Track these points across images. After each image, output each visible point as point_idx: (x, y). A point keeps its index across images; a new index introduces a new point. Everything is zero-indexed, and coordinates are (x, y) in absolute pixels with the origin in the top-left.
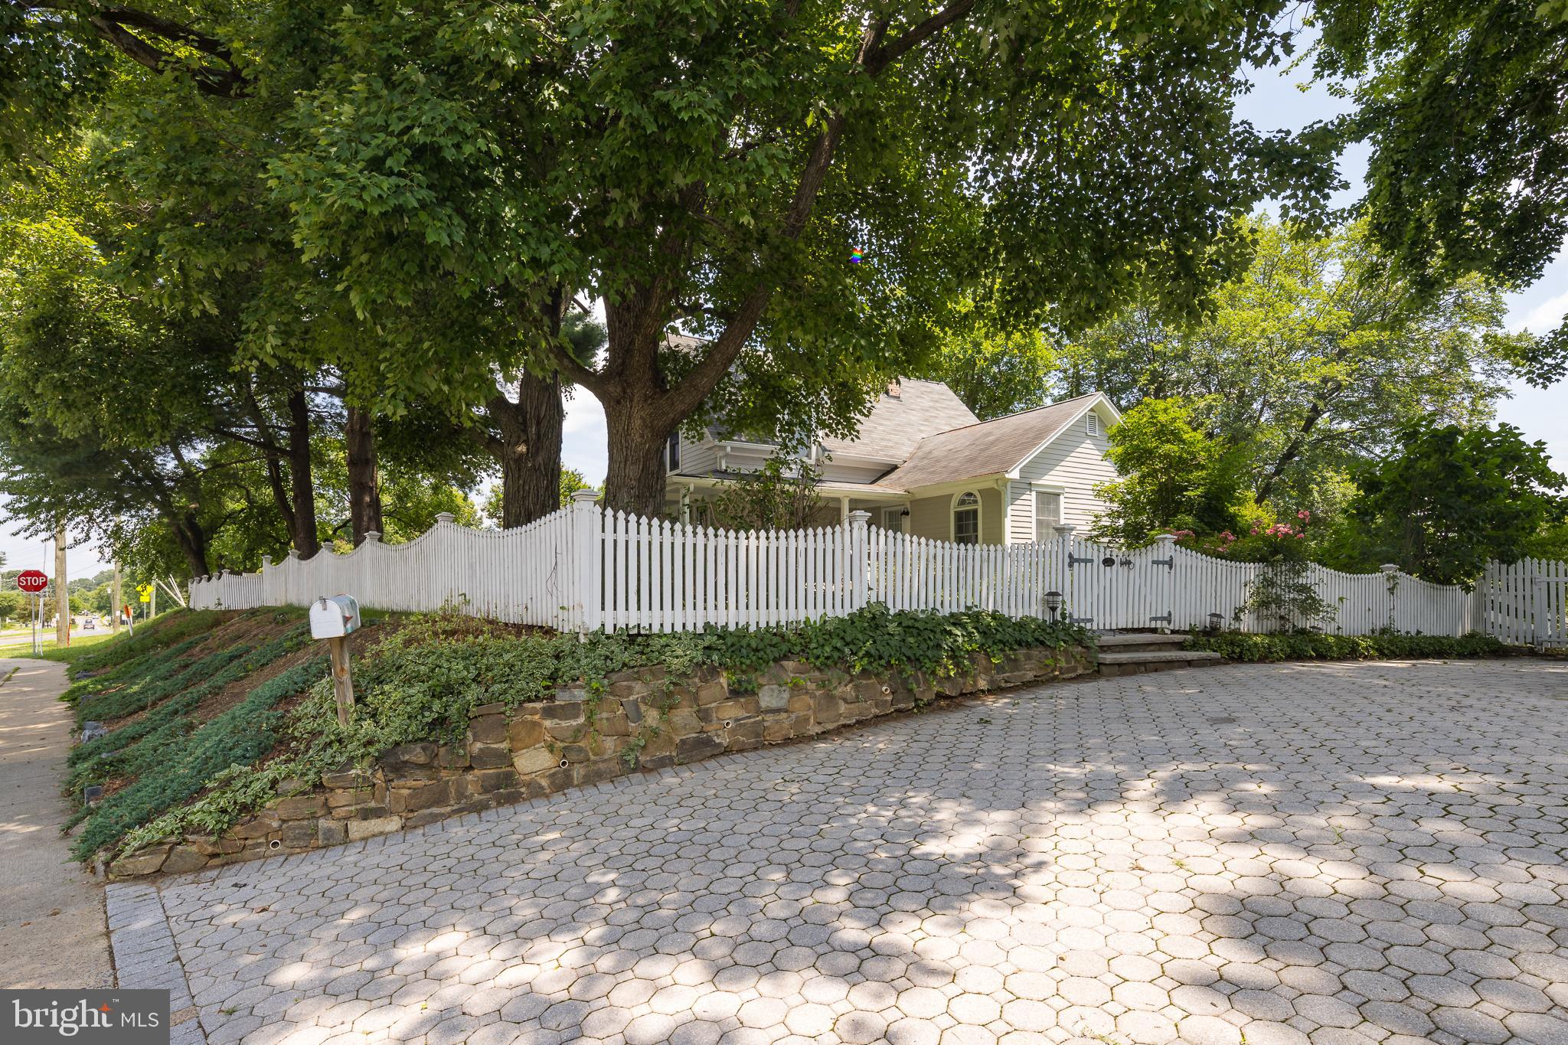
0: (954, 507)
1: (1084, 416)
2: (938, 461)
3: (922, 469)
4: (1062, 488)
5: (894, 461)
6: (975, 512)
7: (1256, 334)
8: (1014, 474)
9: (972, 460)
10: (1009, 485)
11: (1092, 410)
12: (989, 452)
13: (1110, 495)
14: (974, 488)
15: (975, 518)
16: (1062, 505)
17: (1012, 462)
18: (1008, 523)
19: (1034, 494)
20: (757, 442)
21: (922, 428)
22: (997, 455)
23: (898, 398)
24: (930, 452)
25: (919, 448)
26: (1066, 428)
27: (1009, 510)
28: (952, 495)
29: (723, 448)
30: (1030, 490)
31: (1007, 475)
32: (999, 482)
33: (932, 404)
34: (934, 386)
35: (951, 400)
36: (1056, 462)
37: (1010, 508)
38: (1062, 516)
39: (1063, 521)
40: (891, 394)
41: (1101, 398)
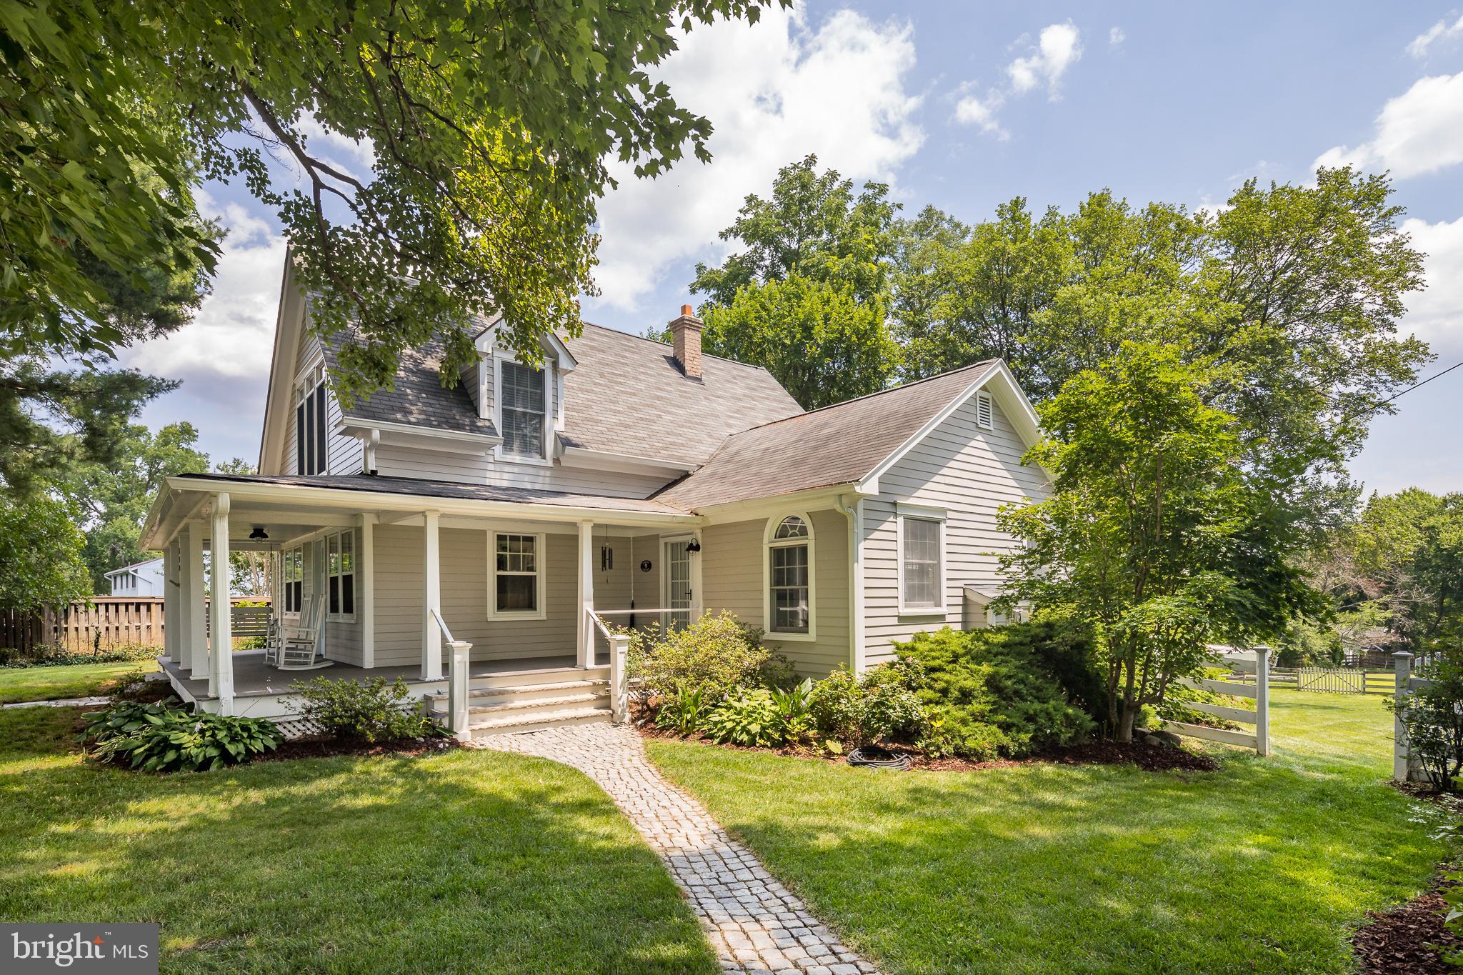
0: (768, 541)
1: (974, 397)
2: (747, 466)
3: (724, 478)
4: (944, 511)
5: (683, 465)
6: (804, 549)
8: (870, 487)
9: (798, 463)
10: (860, 505)
11: (984, 388)
12: (825, 452)
13: (1025, 526)
14: (801, 510)
15: (804, 560)
16: (944, 540)
17: (866, 465)
18: (859, 572)
19: (900, 520)
20: (439, 426)
21: (731, 421)
22: (839, 456)
23: (699, 380)
24: (738, 453)
25: (724, 448)
26: (949, 413)
27: (862, 549)
28: (766, 520)
29: (366, 433)
30: (896, 515)
31: (858, 489)
32: (844, 500)
33: (746, 392)
34: (751, 370)
35: (774, 389)
36: (933, 469)
37: (862, 545)
38: (944, 557)
39: (944, 565)
40: (688, 374)
41: (1000, 369)
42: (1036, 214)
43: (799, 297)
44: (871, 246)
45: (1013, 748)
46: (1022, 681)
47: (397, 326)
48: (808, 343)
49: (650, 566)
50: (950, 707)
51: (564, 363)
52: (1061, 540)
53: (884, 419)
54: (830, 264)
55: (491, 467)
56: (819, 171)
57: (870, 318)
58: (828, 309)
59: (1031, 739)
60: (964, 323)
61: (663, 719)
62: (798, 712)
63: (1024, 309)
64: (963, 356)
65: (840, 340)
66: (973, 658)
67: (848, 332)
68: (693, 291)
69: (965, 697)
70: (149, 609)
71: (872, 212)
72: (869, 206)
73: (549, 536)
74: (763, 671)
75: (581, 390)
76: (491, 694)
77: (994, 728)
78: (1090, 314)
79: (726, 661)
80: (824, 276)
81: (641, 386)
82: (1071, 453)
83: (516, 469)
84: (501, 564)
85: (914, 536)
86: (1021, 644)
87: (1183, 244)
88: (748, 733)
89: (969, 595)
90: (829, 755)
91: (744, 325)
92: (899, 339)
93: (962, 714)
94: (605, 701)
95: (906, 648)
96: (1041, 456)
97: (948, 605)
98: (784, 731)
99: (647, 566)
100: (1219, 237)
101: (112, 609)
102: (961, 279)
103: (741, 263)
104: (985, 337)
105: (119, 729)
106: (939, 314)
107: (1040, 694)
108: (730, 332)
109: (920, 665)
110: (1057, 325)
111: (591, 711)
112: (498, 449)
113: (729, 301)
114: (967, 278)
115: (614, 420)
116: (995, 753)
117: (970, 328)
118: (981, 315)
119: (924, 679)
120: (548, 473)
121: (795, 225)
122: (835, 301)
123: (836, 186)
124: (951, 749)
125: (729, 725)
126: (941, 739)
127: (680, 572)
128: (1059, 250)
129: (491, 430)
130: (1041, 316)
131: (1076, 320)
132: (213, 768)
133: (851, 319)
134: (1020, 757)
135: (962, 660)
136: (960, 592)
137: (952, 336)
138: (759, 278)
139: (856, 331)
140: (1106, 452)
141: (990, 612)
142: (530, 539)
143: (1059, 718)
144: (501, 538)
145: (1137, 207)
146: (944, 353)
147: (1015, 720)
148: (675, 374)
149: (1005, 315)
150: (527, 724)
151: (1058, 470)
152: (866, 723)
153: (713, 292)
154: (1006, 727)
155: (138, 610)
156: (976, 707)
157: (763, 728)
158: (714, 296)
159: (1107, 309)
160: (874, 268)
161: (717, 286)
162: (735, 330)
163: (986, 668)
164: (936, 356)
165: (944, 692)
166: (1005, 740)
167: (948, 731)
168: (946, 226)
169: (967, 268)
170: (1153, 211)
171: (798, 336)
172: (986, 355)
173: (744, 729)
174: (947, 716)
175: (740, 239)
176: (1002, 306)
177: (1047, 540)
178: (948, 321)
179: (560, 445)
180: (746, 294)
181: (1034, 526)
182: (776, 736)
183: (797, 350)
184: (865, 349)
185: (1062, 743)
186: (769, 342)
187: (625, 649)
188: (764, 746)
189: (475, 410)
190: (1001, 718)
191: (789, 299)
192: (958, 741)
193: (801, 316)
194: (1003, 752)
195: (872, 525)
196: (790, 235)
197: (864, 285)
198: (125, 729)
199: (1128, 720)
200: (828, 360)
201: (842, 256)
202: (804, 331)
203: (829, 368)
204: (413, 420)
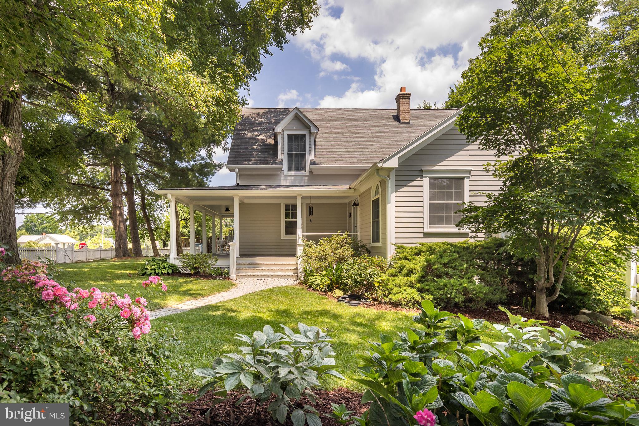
0: (372, 197)
8: (391, 163)
10: (393, 174)
14: (378, 181)
16: (467, 189)
18: (391, 209)
19: (426, 179)
20: (260, 164)
23: (408, 123)
27: (393, 197)
29: (234, 170)
30: (422, 177)
36: (458, 147)
38: (467, 199)
40: (402, 121)
51: (313, 130)
55: (282, 178)
81: (369, 132)
83: (293, 178)
84: (286, 216)
85: (440, 188)
99: (350, 215)
111: (291, 273)
112: (286, 170)
120: (307, 178)
129: (283, 163)
144: (286, 206)
148: (396, 123)
150: (259, 275)
179: (312, 165)
187: (302, 248)
189: (276, 156)
195: (402, 183)
204: (251, 163)
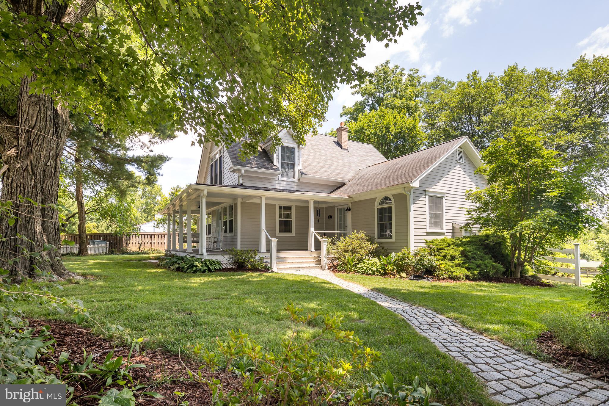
0: (377, 206)
1: (456, 151)
2: (367, 180)
3: (358, 184)
4: (444, 194)
5: (343, 181)
6: (390, 208)
7: (532, 118)
8: (416, 184)
9: (387, 178)
10: (412, 191)
11: (460, 147)
12: (398, 173)
13: (477, 198)
14: (389, 194)
15: (390, 212)
16: (444, 204)
17: (414, 177)
18: (412, 216)
19: (427, 197)
20: (261, 168)
21: (360, 165)
22: (403, 174)
23: (346, 149)
24: (363, 176)
25: (357, 174)
26: (446, 157)
27: (413, 207)
28: (376, 198)
29: (239, 171)
30: (425, 195)
31: (411, 185)
32: (406, 189)
33: (365, 153)
34: (366, 145)
35: (375, 152)
36: (440, 178)
37: (413, 206)
38: (444, 211)
39: (444, 214)
40: (343, 147)
41: (466, 140)
42: (483, 77)
43: (384, 116)
44: (412, 94)
45: (471, 276)
46: (475, 254)
47: (259, 135)
48: (388, 134)
49: (331, 217)
50: (447, 262)
51: (302, 145)
52: (492, 203)
53: (420, 161)
54: (396, 103)
55: (277, 182)
56: (391, 66)
57: (413, 123)
58: (395, 120)
59: (479, 273)
60: (453, 123)
61: (340, 267)
62: (390, 263)
63: (479, 116)
64: (452, 136)
65: (400, 132)
66: (456, 245)
67: (404, 129)
68: (341, 116)
69: (453, 258)
70: (154, 237)
71: (413, 80)
72: (411, 78)
73: (296, 207)
74: (375, 252)
75: (306, 155)
76: (282, 258)
77: (464, 269)
78: (508, 116)
79: (362, 247)
80: (393, 107)
81: (326, 153)
82: (493, 168)
83: (285, 183)
84: (280, 217)
85: (433, 203)
86: (475, 242)
87: (552, 84)
88: (372, 271)
89: (454, 225)
90: (402, 278)
91: (362, 129)
92: (425, 130)
93: (451, 264)
94: (319, 262)
95: (430, 242)
96: (482, 171)
97: (446, 229)
98: (385, 270)
99: (330, 217)
100: (568, 80)
101: (143, 236)
102: (452, 105)
103: (360, 104)
104: (462, 128)
105: (176, 262)
106: (442, 120)
107: (482, 259)
108: (356, 131)
109: (435, 247)
110: (494, 122)
111: (315, 265)
112: (280, 176)
113: (356, 119)
114: (454, 105)
115: (318, 165)
116: (464, 278)
117: (455, 124)
118: (460, 119)
119: (437, 253)
120: (296, 184)
121: (382, 88)
122: (398, 117)
123: (398, 71)
124: (447, 276)
125: (365, 268)
126: (444, 272)
127: (343, 219)
128: (494, 90)
129: (278, 169)
130: (487, 118)
131: (502, 119)
132: (206, 273)
133: (405, 124)
134: (474, 280)
135: (452, 246)
136: (451, 224)
137: (447, 128)
138: (367, 110)
139: (407, 129)
140: (507, 168)
141: (463, 230)
142: (290, 208)
143: (489, 266)
144: (280, 207)
145: (530, 70)
146: (444, 135)
147: (472, 266)
148: (339, 148)
149: (471, 118)
150: (294, 268)
151: (488, 175)
152: (415, 266)
153: (349, 116)
154: (468, 269)
155: (151, 237)
156: (457, 261)
157: (377, 269)
158: (349, 118)
159: (516, 114)
160: (414, 102)
161: (351, 114)
162: (359, 130)
163: (461, 248)
164: (441, 137)
165: (445, 257)
166: (468, 273)
167: (446, 270)
168: (445, 83)
169: (454, 100)
170: (537, 72)
171: (384, 132)
172: (462, 134)
173: (370, 269)
174: (445, 264)
175: (359, 95)
176: (470, 115)
177: (486, 203)
178: (446, 122)
179: (300, 174)
180: (363, 117)
181: (480, 198)
182: (382, 271)
183: (384, 137)
184: (411, 135)
185: (491, 275)
186: (372, 134)
187: (326, 243)
188: (377, 275)
189: (273, 163)
190: (467, 265)
191: (380, 117)
192: (450, 273)
193: (385, 124)
194: (467, 278)
195: (416, 198)
196: (379, 92)
197: (410, 110)
198: (178, 262)
199: (518, 269)
200: (396, 140)
201: (401, 99)
202: (386, 129)
203: (396, 144)
204: (253, 166)
